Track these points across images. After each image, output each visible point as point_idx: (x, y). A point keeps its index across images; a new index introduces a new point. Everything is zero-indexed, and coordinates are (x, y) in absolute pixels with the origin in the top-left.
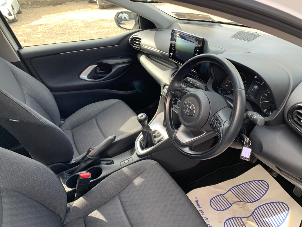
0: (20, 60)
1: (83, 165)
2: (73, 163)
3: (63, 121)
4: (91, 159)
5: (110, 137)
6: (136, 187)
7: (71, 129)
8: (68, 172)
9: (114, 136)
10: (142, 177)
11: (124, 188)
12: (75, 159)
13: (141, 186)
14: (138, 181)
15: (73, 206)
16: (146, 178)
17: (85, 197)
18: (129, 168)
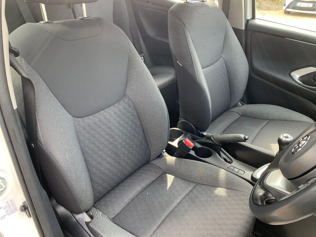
0: (244, 28)
1: (203, 140)
2: (202, 134)
3: (242, 104)
4: (212, 140)
5: (242, 136)
6: (213, 192)
7: (241, 115)
8: (192, 136)
9: (247, 137)
10: (227, 192)
11: (206, 183)
12: (208, 134)
13: (217, 196)
14: (221, 191)
15: (166, 157)
16: (229, 196)
17: (177, 159)
18: (227, 174)
